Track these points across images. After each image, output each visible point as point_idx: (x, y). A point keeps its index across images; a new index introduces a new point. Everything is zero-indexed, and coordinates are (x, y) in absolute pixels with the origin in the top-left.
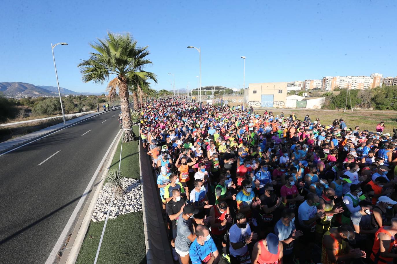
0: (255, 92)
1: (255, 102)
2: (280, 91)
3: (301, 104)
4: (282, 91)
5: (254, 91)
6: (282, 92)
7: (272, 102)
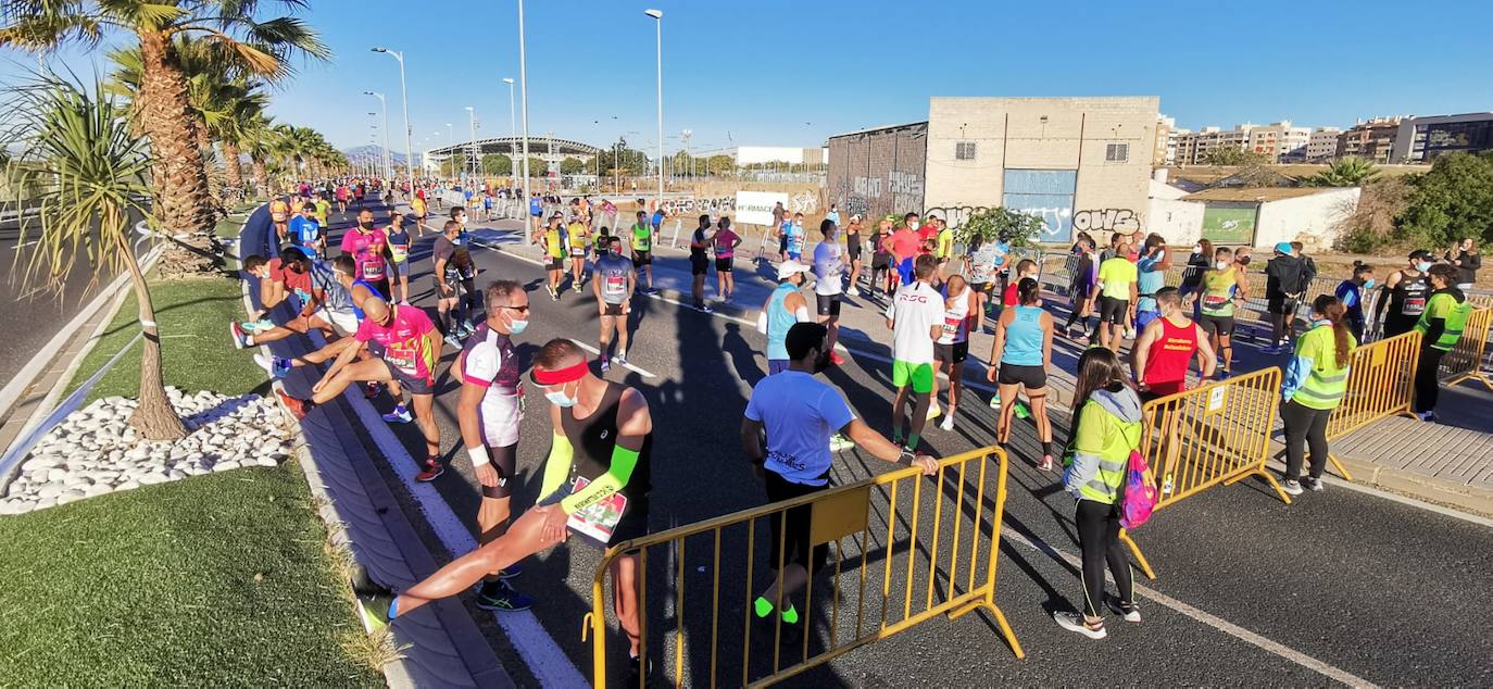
0: (965, 152)
1: (966, 211)
2: (1116, 153)
3: (1228, 224)
4: (1124, 148)
5: (960, 146)
6: (1123, 157)
7: (1066, 213)
